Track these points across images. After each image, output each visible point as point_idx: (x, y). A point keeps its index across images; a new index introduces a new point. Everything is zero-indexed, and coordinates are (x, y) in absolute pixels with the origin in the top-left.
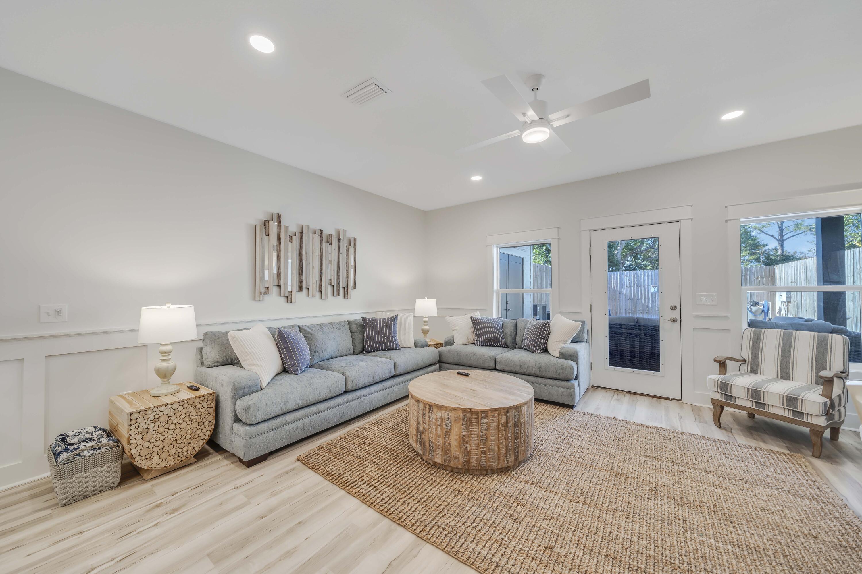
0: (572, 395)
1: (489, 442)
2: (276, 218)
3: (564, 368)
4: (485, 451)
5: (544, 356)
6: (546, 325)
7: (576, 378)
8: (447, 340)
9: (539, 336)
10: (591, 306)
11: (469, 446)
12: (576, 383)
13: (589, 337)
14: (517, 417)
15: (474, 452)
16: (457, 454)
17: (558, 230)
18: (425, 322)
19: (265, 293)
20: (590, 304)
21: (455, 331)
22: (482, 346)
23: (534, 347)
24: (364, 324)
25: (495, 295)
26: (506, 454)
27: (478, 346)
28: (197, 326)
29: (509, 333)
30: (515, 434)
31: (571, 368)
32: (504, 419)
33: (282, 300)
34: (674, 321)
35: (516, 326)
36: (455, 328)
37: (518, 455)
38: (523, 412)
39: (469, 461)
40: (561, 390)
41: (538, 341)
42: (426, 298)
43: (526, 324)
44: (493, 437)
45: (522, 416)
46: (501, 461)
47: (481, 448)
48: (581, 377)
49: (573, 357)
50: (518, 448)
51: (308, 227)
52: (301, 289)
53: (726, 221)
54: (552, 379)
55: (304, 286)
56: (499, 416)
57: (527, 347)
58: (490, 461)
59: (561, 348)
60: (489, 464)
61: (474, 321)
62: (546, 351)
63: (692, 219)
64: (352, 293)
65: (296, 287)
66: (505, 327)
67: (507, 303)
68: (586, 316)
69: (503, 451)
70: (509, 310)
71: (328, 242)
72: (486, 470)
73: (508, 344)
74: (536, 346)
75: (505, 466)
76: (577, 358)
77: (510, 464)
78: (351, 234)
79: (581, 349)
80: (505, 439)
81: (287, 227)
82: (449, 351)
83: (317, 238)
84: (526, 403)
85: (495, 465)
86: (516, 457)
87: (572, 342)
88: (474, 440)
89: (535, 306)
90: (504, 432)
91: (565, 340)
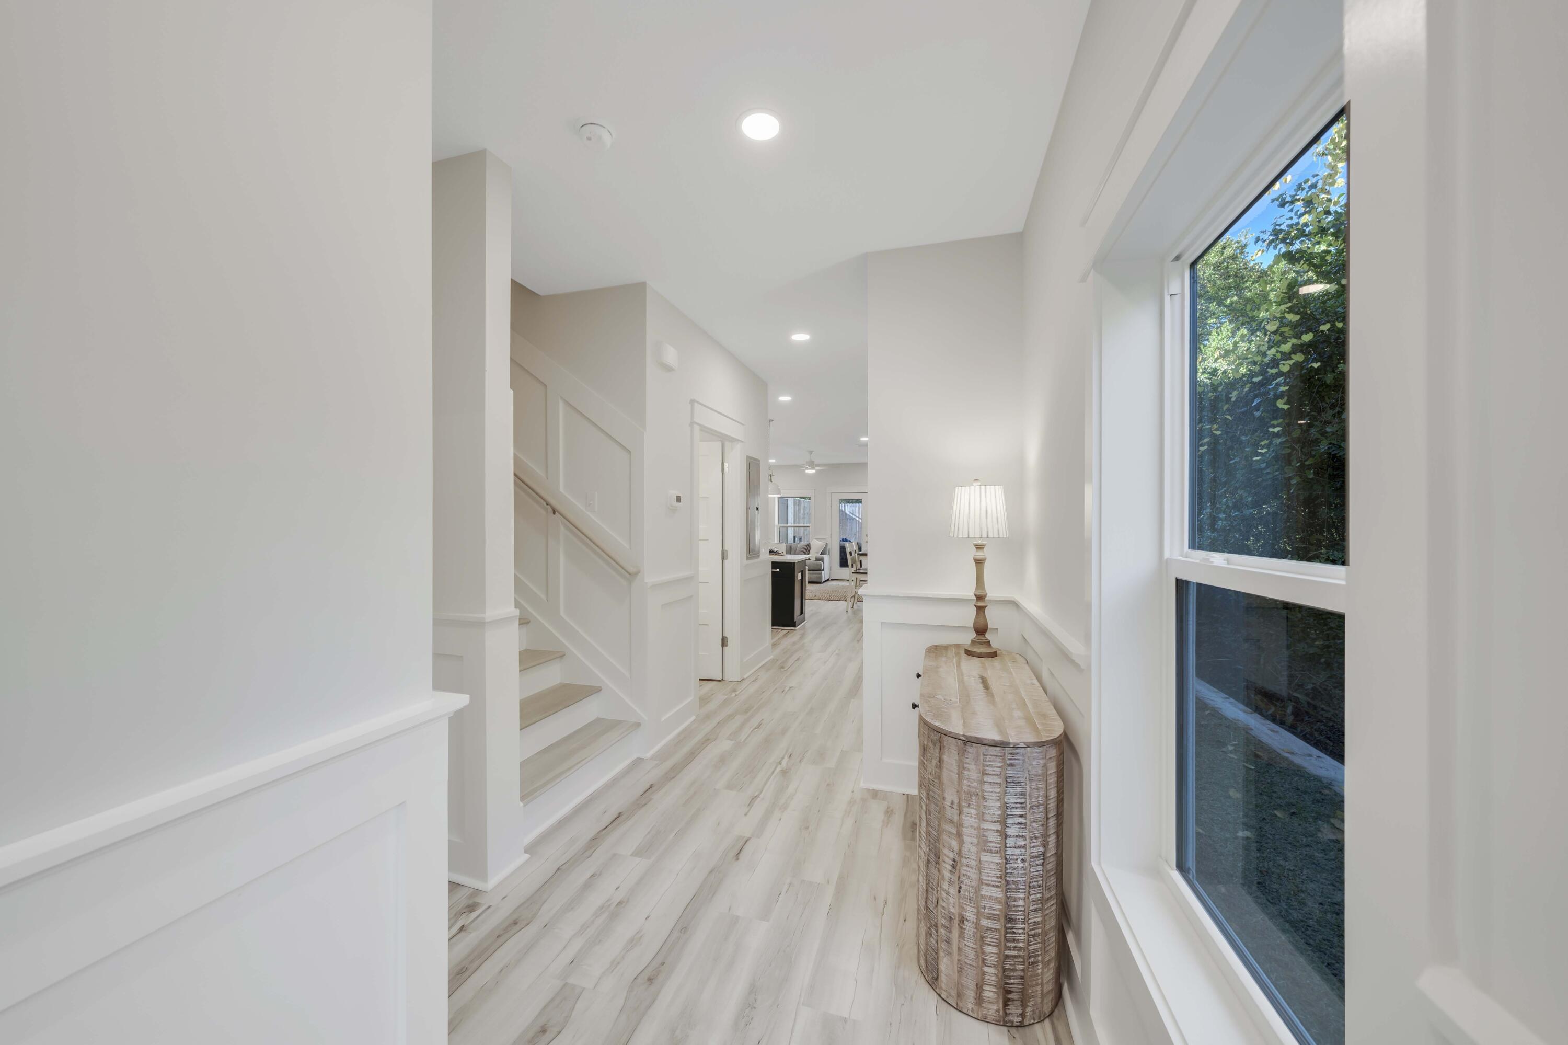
0: (821, 577)
3: (817, 565)
6: (808, 546)
7: (823, 570)
10: (831, 535)
13: (831, 551)
31: (821, 565)
43: (798, 546)
48: (825, 569)
49: (822, 560)
54: (813, 571)
59: (816, 556)
68: (828, 541)
79: (826, 557)
87: (821, 554)
91: (818, 553)
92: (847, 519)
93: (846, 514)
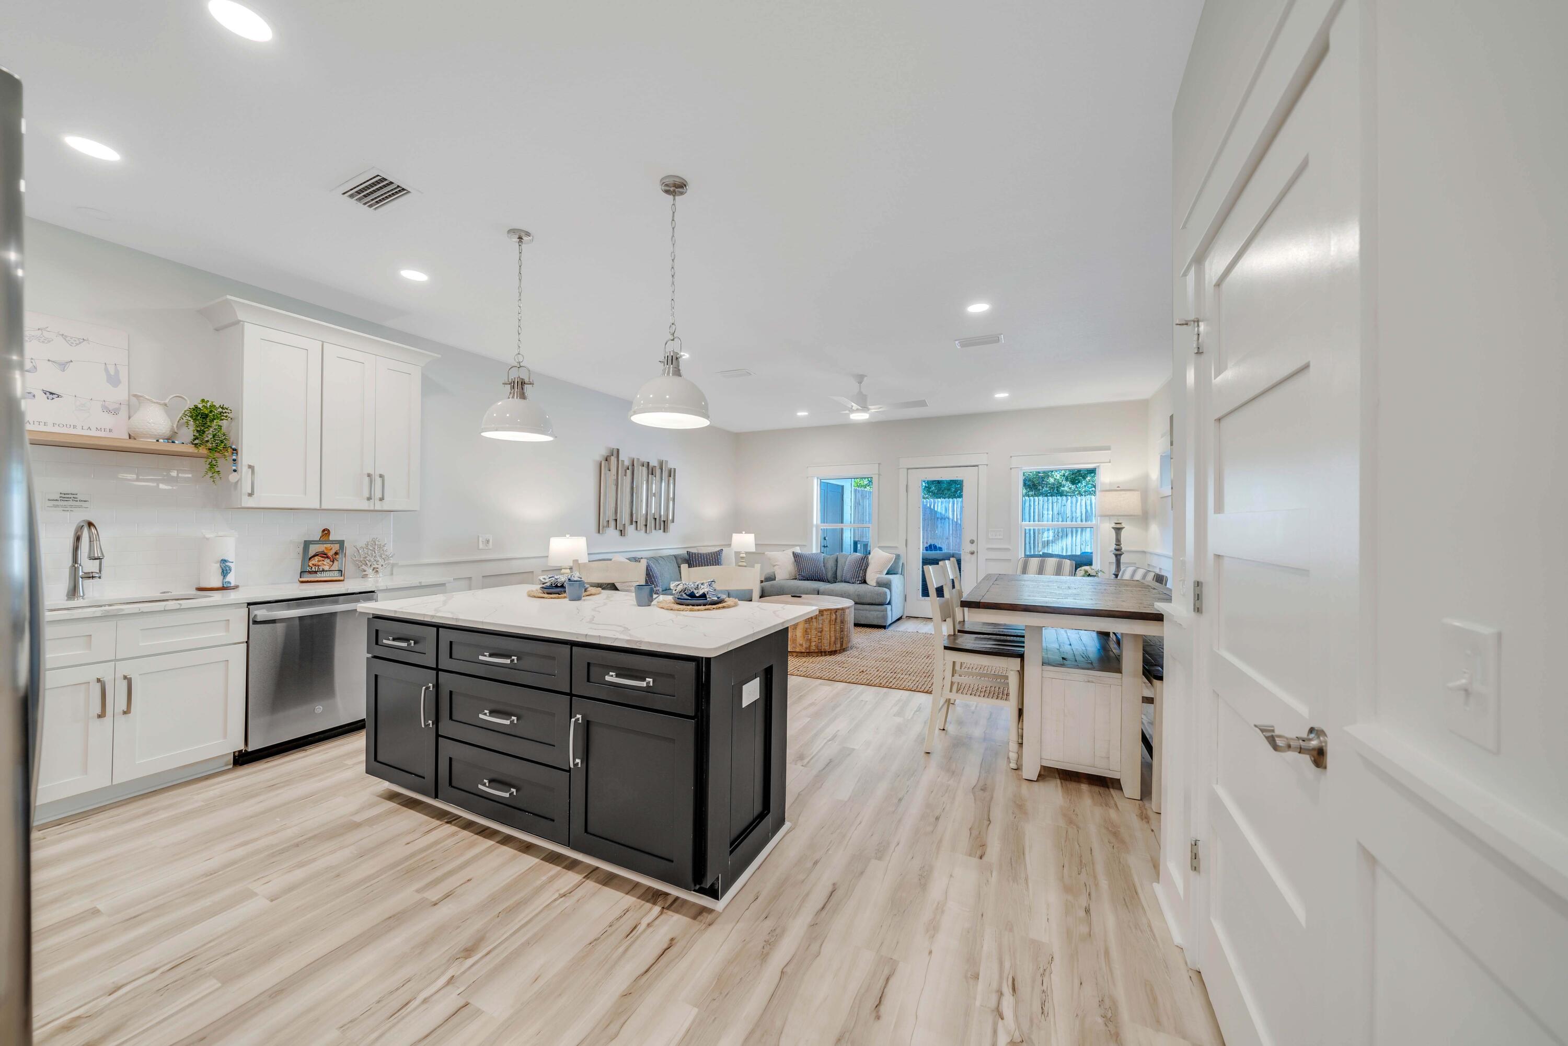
0: (885, 617)
1: (824, 633)
2: (615, 453)
3: (879, 594)
4: (821, 639)
5: (864, 586)
6: (865, 558)
7: (889, 603)
8: (768, 576)
9: (859, 568)
10: (906, 540)
11: (810, 636)
12: (889, 607)
13: (904, 568)
14: (843, 616)
15: (813, 639)
16: (801, 642)
17: (879, 466)
18: (742, 558)
19: (606, 527)
20: (905, 539)
21: (775, 567)
22: (804, 580)
23: (854, 578)
24: (690, 558)
25: (814, 529)
26: (835, 641)
27: (800, 580)
28: (589, 554)
29: (830, 568)
30: (841, 628)
31: (885, 594)
32: (834, 617)
33: (617, 533)
34: (972, 553)
35: (837, 561)
36: (776, 563)
37: (843, 643)
38: (847, 613)
39: (810, 646)
40: (875, 614)
41: (857, 572)
42: (744, 532)
43: (846, 559)
44: (826, 629)
45: (846, 616)
46: (831, 646)
47: (818, 636)
48: (893, 602)
49: (887, 585)
50: (843, 638)
51: (638, 459)
52: (631, 523)
53: (1011, 469)
54: (869, 604)
55: (634, 520)
56: (831, 614)
57: (847, 580)
58: (824, 646)
59: (878, 578)
60: (823, 647)
61: (795, 555)
62: (865, 582)
63: (987, 465)
64: (671, 527)
65: (627, 522)
66: (826, 562)
67: (825, 539)
68: (901, 551)
69: (833, 639)
70: (827, 546)
71: (653, 474)
72: (821, 652)
73: (829, 579)
74: (856, 578)
75: (834, 649)
76: (890, 585)
77: (837, 649)
78: (671, 465)
79: (896, 580)
80: (834, 631)
81: (623, 461)
82: (772, 586)
83: (645, 469)
84: (849, 608)
85: (827, 649)
86: (842, 645)
87: (886, 574)
88: (814, 632)
89: (855, 543)
90: (834, 626)
91: (881, 572)
92: (938, 518)
93: (936, 512)
